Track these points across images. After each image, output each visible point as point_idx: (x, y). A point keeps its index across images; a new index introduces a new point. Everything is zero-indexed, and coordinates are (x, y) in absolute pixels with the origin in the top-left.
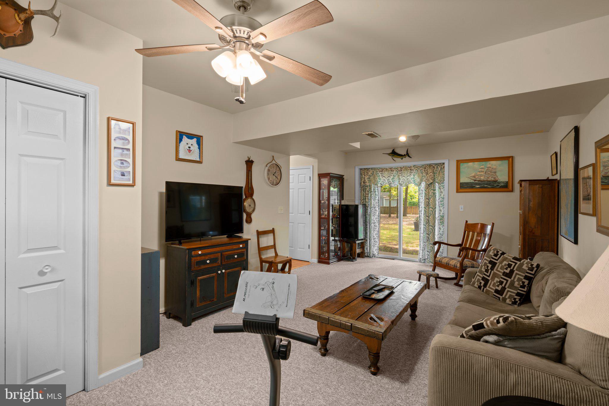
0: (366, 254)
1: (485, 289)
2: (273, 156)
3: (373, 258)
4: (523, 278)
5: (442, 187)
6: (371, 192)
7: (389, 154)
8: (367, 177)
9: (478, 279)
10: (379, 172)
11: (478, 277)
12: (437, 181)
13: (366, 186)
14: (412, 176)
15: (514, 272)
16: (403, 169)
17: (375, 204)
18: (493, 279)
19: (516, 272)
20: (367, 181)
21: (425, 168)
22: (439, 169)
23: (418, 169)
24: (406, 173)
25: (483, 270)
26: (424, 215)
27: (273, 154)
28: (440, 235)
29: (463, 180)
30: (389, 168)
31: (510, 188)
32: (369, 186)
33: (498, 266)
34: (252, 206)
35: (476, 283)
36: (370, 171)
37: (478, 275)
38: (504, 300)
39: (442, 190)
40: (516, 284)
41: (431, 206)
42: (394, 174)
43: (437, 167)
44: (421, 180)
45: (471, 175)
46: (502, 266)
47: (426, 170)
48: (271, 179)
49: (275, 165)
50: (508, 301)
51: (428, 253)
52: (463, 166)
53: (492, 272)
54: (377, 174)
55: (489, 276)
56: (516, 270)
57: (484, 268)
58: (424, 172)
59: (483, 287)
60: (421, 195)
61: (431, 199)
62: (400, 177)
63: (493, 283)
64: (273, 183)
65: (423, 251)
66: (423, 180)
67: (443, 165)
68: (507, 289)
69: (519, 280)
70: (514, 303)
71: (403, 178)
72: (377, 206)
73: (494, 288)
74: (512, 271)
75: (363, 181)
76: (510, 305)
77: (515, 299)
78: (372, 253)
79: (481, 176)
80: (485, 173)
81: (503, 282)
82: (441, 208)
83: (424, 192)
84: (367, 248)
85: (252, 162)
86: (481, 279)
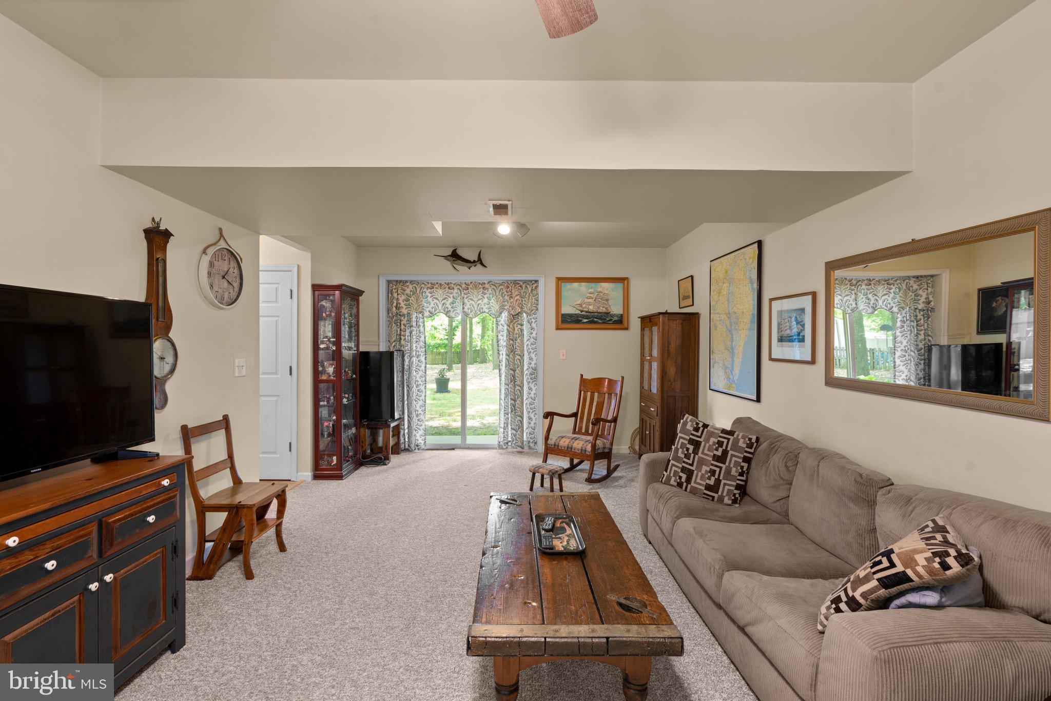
0: (402, 446)
1: (689, 486)
2: (220, 229)
3: (417, 451)
4: (741, 460)
5: (534, 321)
6: (411, 326)
7: (446, 257)
8: (403, 297)
9: (675, 471)
10: (425, 290)
11: (674, 468)
12: (525, 309)
13: (400, 315)
14: (486, 300)
15: (728, 453)
16: (471, 286)
17: (418, 349)
18: (699, 468)
19: (731, 452)
20: (402, 304)
21: (508, 287)
22: (530, 289)
23: (495, 287)
24: (475, 295)
25: (681, 455)
26: (507, 368)
27: (221, 223)
28: (530, 400)
29: (567, 309)
30: (445, 283)
31: (626, 325)
32: (406, 316)
33: (705, 446)
34: (170, 359)
35: (673, 479)
36: (408, 286)
37: (673, 465)
38: (721, 500)
39: (534, 325)
40: (734, 472)
41: (519, 352)
42: (455, 295)
43: (526, 287)
44: (502, 308)
45: (576, 303)
46: (710, 445)
47: (508, 290)
48: (216, 289)
49: (225, 252)
50: (727, 500)
51: (514, 432)
52: (566, 287)
53: (697, 456)
54: (423, 292)
55: (692, 465)
56: (731, 449)
57: (683, 453)
58: (505, 293)
59: (685, 484)
60: (501, 333)
61: (518, 341)
62: (466, 301)
63: (700, 474)
64: (223, 298)
65: (504, 429)
66: (506, 308)
67: (536, 285)
68: (723, 482)
69: (736, 463)
70: (735, 501)
71: (471, 302)
72: (422, 354)
73: (704, 483)
74: (725, 453)
75: (395, 304)
76: (730, 505)
77: (734, 495)
78: (413, 443)
79: (590, 304)
80: (595, 300)
81: (714, 471)
82: (533, 356)
83: (506, 327)
84: (404, 435)
85: (167, 235)
86: (679, 470)
